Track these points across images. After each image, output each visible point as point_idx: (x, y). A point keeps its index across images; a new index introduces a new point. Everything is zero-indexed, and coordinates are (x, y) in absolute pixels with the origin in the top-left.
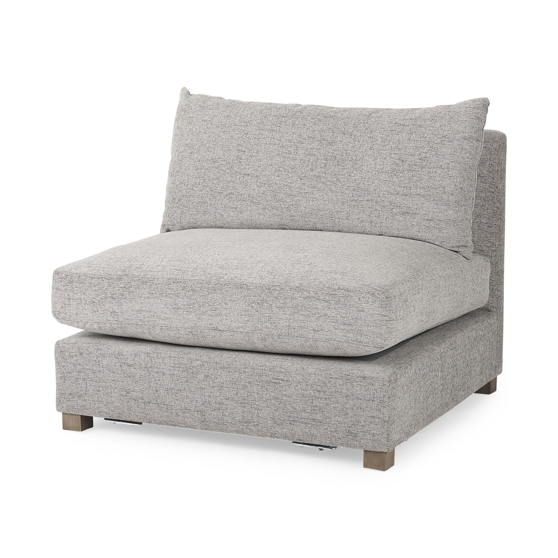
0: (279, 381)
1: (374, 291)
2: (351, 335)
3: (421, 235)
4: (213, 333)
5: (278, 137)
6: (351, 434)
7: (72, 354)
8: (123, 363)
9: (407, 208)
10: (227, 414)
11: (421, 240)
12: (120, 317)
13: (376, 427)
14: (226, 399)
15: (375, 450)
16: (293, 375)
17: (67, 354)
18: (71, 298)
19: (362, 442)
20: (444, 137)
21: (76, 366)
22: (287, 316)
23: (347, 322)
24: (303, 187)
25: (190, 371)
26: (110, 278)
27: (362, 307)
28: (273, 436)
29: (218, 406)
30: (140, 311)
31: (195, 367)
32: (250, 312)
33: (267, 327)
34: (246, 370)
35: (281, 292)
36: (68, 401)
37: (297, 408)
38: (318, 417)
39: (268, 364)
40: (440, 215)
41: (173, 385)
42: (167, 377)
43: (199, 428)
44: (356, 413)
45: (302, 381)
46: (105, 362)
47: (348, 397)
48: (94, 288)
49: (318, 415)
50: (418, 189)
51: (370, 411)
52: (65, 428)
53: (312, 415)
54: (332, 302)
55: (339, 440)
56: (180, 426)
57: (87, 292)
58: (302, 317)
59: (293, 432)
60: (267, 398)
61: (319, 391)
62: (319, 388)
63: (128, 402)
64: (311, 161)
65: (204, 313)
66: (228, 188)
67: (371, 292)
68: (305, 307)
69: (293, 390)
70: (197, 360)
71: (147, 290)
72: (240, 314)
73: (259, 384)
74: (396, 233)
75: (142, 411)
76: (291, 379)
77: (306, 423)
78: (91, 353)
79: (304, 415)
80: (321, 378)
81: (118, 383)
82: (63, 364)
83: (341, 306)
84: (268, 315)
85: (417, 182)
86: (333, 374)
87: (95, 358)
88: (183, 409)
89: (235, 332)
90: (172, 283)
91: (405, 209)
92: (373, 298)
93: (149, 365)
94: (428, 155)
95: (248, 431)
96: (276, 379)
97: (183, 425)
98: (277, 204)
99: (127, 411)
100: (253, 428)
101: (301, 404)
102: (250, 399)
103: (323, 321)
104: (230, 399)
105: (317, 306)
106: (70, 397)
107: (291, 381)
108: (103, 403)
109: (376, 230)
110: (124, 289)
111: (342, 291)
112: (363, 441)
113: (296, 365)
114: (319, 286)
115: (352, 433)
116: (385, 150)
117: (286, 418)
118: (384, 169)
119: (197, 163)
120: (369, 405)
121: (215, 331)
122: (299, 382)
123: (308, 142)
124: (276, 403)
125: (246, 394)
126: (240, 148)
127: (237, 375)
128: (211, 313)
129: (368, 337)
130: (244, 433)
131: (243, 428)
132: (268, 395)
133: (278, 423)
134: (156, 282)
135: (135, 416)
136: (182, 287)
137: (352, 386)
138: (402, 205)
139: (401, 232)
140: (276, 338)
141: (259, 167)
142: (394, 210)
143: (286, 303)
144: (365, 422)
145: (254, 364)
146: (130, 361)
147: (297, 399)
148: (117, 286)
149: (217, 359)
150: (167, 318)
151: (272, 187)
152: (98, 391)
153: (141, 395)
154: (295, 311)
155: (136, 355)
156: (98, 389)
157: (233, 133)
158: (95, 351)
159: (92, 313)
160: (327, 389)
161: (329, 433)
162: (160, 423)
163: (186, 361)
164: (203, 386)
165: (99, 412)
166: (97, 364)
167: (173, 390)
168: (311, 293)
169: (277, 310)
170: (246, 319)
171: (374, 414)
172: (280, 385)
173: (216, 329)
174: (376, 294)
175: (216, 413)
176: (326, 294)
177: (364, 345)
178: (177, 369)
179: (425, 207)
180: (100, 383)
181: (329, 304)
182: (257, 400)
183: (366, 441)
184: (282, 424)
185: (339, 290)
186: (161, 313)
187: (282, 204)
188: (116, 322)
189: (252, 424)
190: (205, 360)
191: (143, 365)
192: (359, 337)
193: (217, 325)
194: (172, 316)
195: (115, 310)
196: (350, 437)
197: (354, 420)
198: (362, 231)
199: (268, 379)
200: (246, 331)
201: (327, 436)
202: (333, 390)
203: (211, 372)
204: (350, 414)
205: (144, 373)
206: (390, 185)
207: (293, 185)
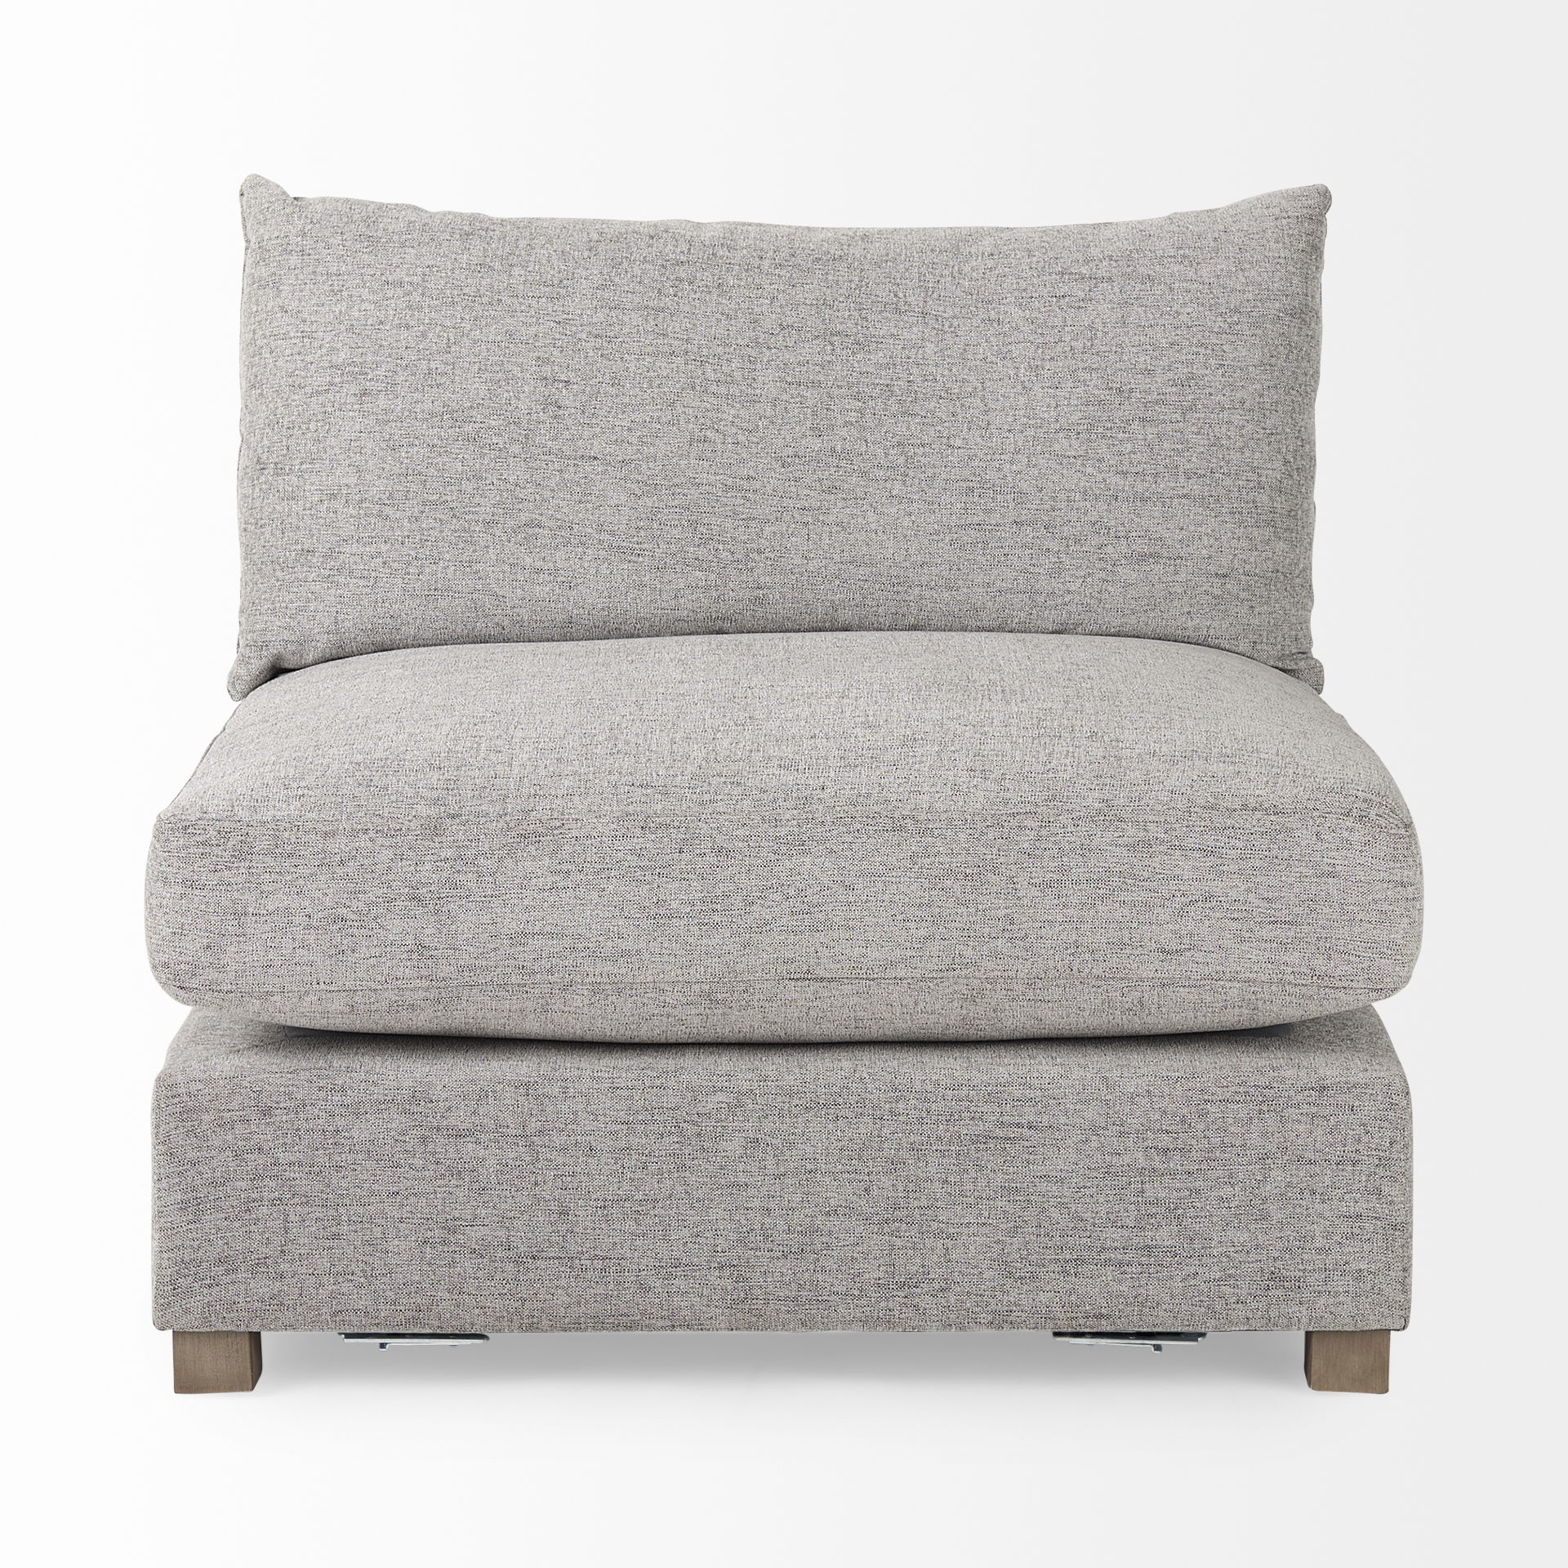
0: (1020, 1130)
1: (1365, 806)
2: (1294, 957)
3: (1195, 624)
4: (791, 991)
5: (677, 330)
6: (1282, 1283)
7: (227, 1115)
8: (432, 1128)
9: (1151, 540)
10: (831, 1264)
11: (1190, 640)
12: (444, 961)
13: (1366, 1247)
14: (828, 1214)
15: (1361, 1326)
16: (1072, 1107)
17: (206, 1117)
18: (251, 910)
19: (1317, 1306)
20: (1236, 311)
21: (246, 1156)
22: (1071, 911)
23: (1282, 915)
24: (795, 490)
25: (691, 1130)
26: (395, 831)
27: (1329, 861)
28: (1002, 1320)
29: (795, 1240)
30: (520, 938)
31: (708, 1115)
32: (938, 910)
33: (996, 955)
34: (901, 1105)
35: (1044, 832)
36: (210, 1286)
37: (1089, 1214)
38: (1164, 1236)
39: (978, 1078)
40: (1252, 560)
41: (626, 1186)
42: (603, 1160)
43: (722, 1326)
44: (1298, 1210)
45: (1101, 1122)
46: (360, 1132)
47: (1270, 1161)
48: (340, 871)
49: (1163, 1233)
50: (1182, 479)
51: (1347, 1197)
52: (185, 1384)
53: (1143, 1234)
54: (1229, 852)
55: (1238, 1306)
56: (649, 1327)
57: (314, 886)
58: (1126, 912)
59: (1073, 1298)
60: (976, 1193)
61: (1166, 1151)
62: (1166, 1141)
63: (453, 1264)
64: (810, 403)
65: (764, 926)
66: (521, 506)
67: (1355, 810)
68: (1134, 877)
69: (1073, 1157)
70: (715, 1090)
71: (547, 861)
72: (899, 918)
73: (948, 1148)
74: (1116, 622)
75: (505, 1291)
76: (1063, 1120)
77: (1120, 1264)
78: (304, 1105)
79: (1113, 1236)
80: (1171, 1108)
81: (412, 1200)
82: (191, 1155)
83: (1258, 863)
84: (1001, 913)
85: (1175, 458)
86: (1213, 1089)
87: (320, 1121)
88: (664, 1265)
89: (873, 979)
90: (638, 831)
91: (1141, 547)
92: (1366, 831)
93: (533, 1125)
94: (1198, 370)
95: (910, 1312)
96: (1010, 1125)
97: (661, 1323)
98: (701, 552)
99: (447, 1296)
100: (926, 1302)
101: (1101, 1200)
102: (916, 1204)
103: (1199, 917)
104: (841, 1211)
105: (1177, 872)
106: (221, 1269)
107: (1066, 1127)
108: (352, 1278)
109: (1051, 618)
110: (459, 865)
111: (1258, 814)
112: (1322, 1301)
113: (1077, 1073)
114: (1172, 804)
115: (1284, 1279)
116: (1052, 359)
117: (1050, 1255)
118: (1062, 421)
119: (391, 427)
120: (1341, 1178)
121: (799, 983)
122: (1095, 1129)
123: (785, 344)
124: (1010, 1208)
125: (901, 1189)
126: (547, 370)
127: (866, 1127)
128: (795, 923)
129: (1352, 958)
130: (890, 1324)
131: (891, 1305)
132: (982, 1183)
133: (1018, 1274)
134: (574, 833)
135: (477, 1311)
136: (679, 841)
137: (1283, 1120)
138: (1134, 534)
139: (1133, 620)
140: (1019, 988)
141: (629, 429)
142: (1110, 549)
143: (1066, 868)
144: (1328, 1235)
145: (929, 1083)
146: (460, 1118)
147: (1089, 1184)
148: (428, 858)
149: (789, 1080)
150: (625, 954)
151: (684, 495)
152: (336, 1236)
153: (502, 1233)
154: (1101, 892)
155: (483, 1096)
156: (333, 1229)
157: (508, 320)
158: (322, 1094)
159: (331, 956)
160: (1194, 1142)
161: (1203, 1287)
162: (577, 1326)
163: (671, 1100)
164: (742, 1179)
165: (336, 1314)
166: (330, 1142)
167: (627, 1204)
168: (1151, 827)
169: (1035, 892)
170: (922, 932)
171: (1361, 1207)
172: (1026, 1144)
173: (808, 977)
174: (1375, 818)
175: (789, 1266)
176: (1202, 828)
177: (1338, 984)
178: (640, 1128)
179: (1207, 534)
180: (342, 1210)
181: (1219, 861)
182: (939, 1204)
183: (1331, 1300)
184: (1033, 1277)
185: (1247, 812)
186: (600, 939)
187: (721, 548)
188: (425, 983)
189: (926, 1287)
190: (746, 1086)
191: (512, 1126)
192: (1319, 962)
193: (812, 961)
194: (642, 945)
195: (427, 942)
196: (1280, 1292)
197: (1289, 1232)
198: (995, 624)
199: (980, 1128)
200: (917, 974)
201: (1197, 1299)
202: (1216, 1141)
203: (768, 1126)
204: (1277, 1216)
205: (512, 1155)
206: (1089, 470)
207: (758, 485)
